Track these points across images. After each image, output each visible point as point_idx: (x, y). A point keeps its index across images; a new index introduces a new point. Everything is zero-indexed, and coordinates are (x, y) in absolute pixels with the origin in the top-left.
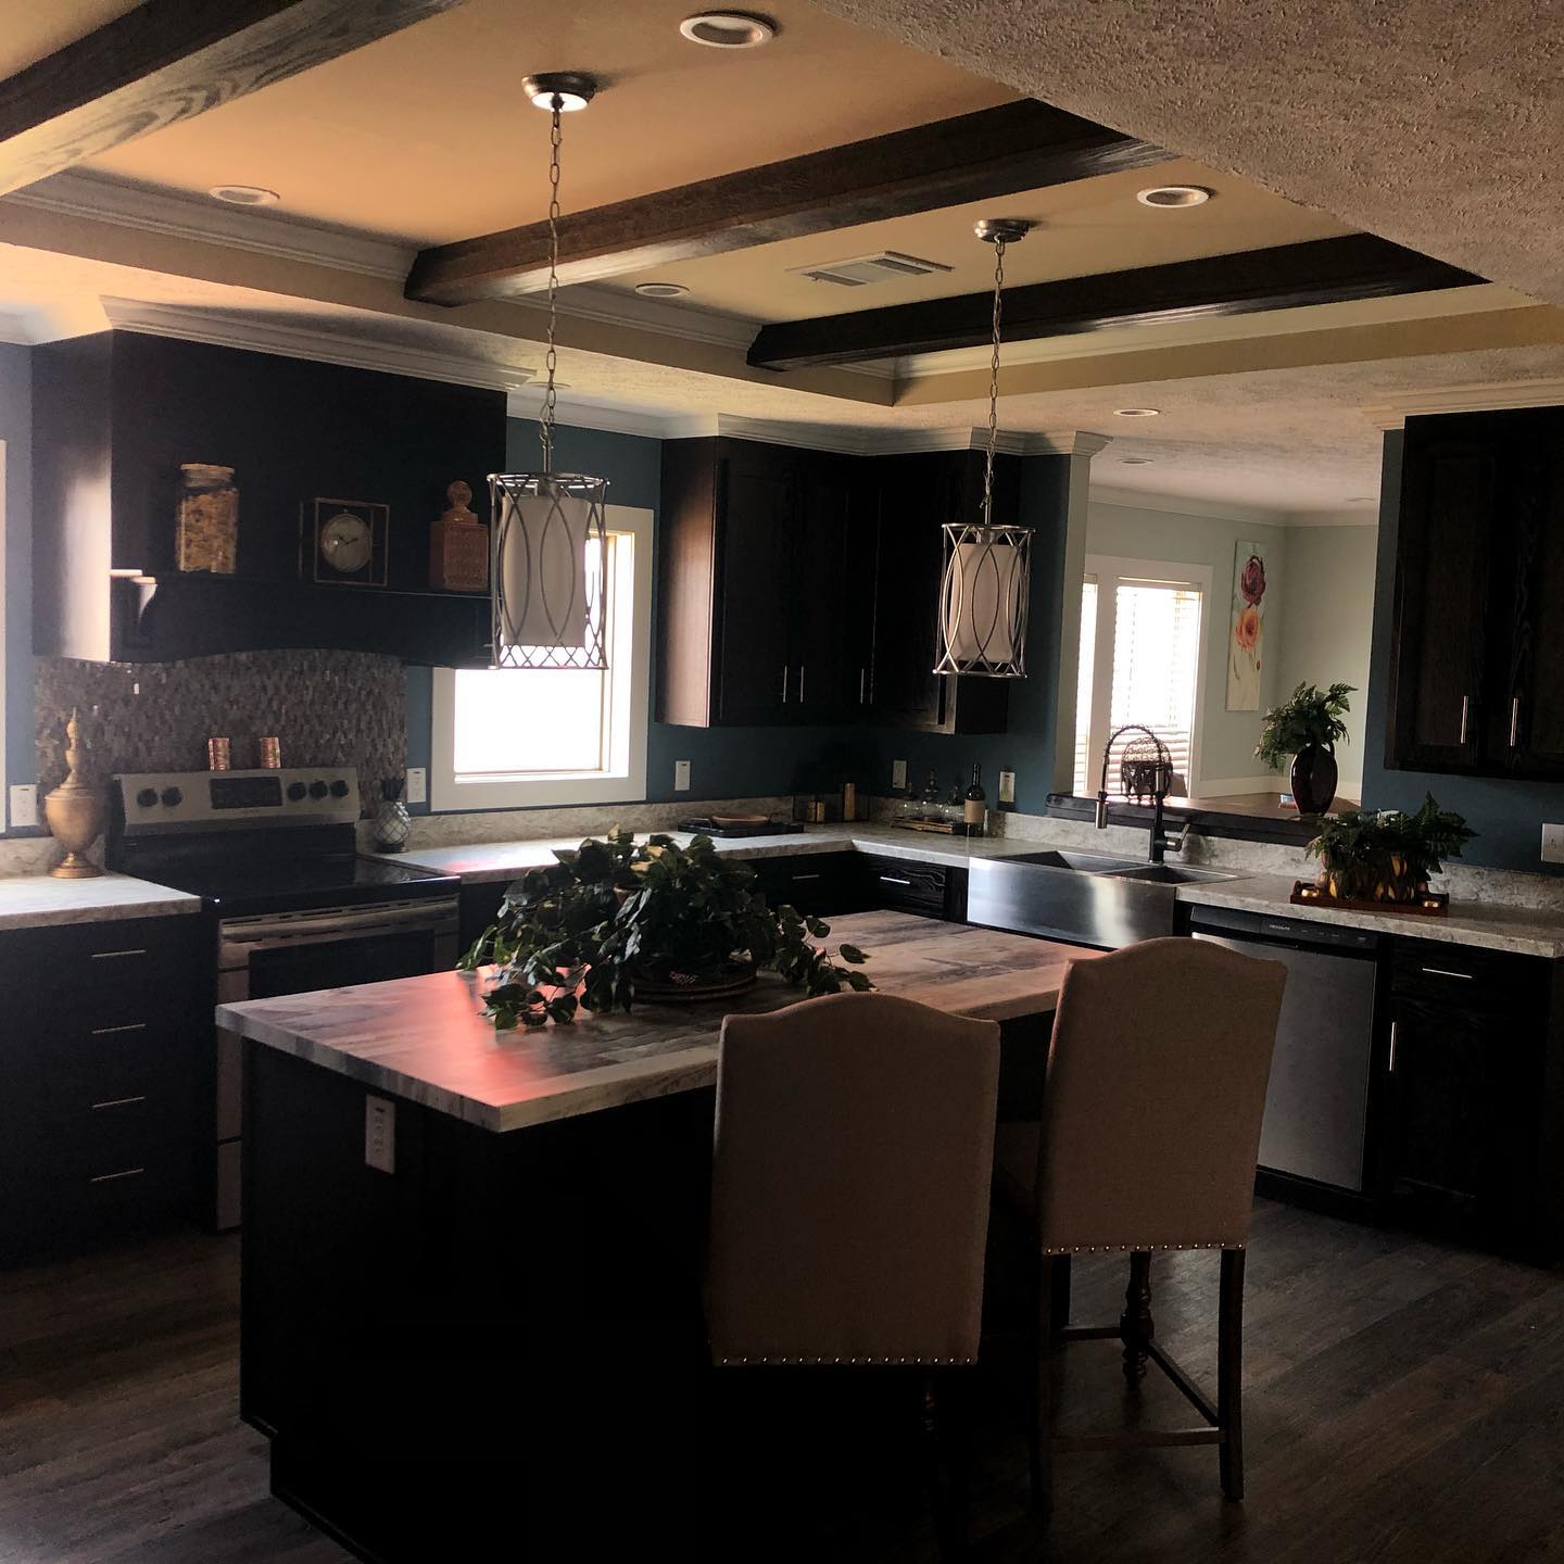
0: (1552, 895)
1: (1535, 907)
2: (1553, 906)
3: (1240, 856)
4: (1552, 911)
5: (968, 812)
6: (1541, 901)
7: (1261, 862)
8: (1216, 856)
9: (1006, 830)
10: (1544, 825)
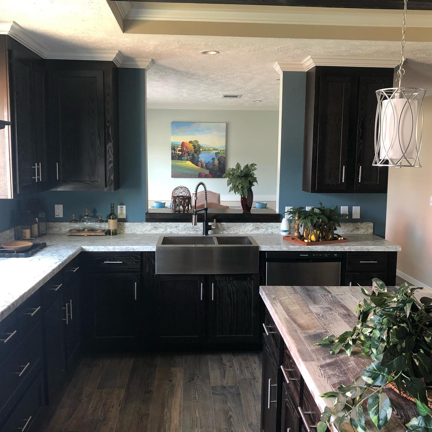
0: (347, 229)
1: (342, 233)
2: (347, 233)
3: (235, 229)
4: (348, 234)
5: (111, 225)
6: (344, 231)
7: (244, 230)
8: (225, 230)
9: (125, 230)
10: (341, 207)
